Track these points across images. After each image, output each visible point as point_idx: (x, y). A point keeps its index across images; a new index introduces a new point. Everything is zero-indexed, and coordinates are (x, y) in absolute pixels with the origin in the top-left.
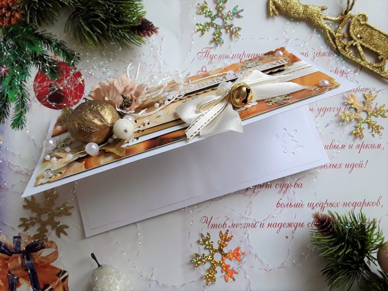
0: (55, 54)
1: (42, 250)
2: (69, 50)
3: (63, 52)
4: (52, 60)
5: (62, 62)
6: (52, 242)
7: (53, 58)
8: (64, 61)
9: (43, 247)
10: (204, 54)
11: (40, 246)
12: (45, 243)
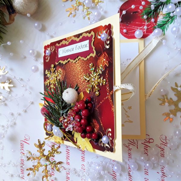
0: (164, 14)
1: (8, 13)
2: (168, 26)
3: (166, 22)
4: (159, 12)
5: (157, 21)
6: (13, 20)
7: (161, 13)
8: (158, 23)
9: (10, 14)
10: (164, 141)
11: (11, 11)
12: (13, 15)
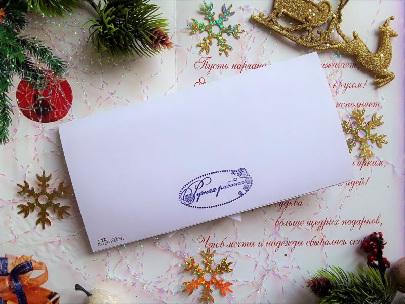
0: (39, 62)
1: (31, 272)
2: (55, 56)
4: (36, 68)
5: (47, 70)
6: (41, 264)
9: (32, 269)
11: (28, 267)
12: (34, 265)
